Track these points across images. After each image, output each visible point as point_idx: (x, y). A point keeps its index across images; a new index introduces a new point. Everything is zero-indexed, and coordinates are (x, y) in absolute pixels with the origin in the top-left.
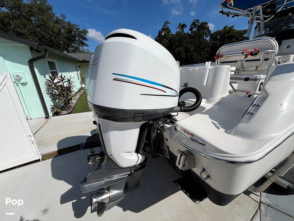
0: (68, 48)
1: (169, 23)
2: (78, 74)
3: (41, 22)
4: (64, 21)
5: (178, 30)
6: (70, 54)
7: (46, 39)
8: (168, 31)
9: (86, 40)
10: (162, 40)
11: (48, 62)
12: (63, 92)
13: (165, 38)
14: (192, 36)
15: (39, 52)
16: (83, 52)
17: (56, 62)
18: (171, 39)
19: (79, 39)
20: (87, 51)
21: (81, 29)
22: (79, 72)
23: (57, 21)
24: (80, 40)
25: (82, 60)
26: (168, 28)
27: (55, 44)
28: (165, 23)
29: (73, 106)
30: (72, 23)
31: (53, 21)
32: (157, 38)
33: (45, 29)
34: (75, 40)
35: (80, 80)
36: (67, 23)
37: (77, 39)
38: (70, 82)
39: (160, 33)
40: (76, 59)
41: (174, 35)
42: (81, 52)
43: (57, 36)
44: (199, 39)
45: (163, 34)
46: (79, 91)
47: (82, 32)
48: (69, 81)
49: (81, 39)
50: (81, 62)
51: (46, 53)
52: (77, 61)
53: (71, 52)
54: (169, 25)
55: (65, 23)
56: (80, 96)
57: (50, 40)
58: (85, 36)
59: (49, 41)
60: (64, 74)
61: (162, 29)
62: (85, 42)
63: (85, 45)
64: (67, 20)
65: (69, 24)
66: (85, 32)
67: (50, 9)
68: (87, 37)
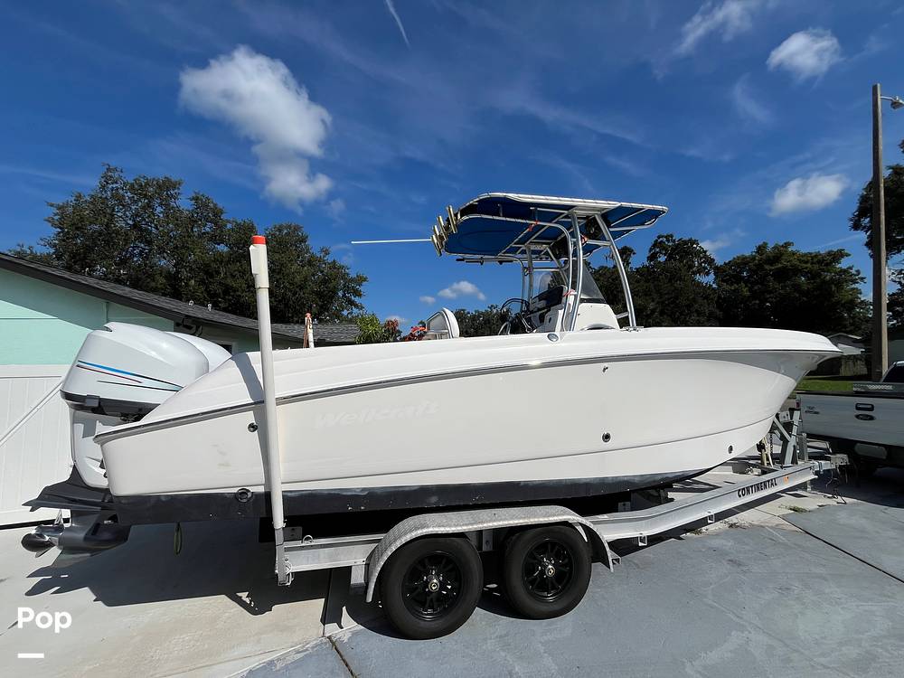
4: (325, 260)
9: (360, 295)
17: (234, 345)
19: (344, 295)
21: (353, 275)
23: (310, 262)
24: (346, 297)
30: (340, 263)
36: (329, 264)
37: (340, 294)
43: (298, 290)
47: (352, 280)
49: (348, 293)
55: (325, 263)
58: (358, 287)
62: (357, 300)
63: (356, 306)
64: (329, 259)
65: (334, 265)
66: (361, 280)
67: (303, 240)
68: (361, 288)
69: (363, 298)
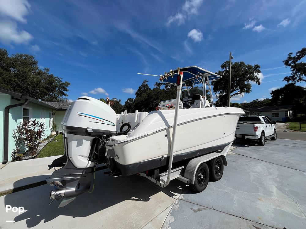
0: (44, 96)
1: (148, 81)
2: (50, 121)
3: (21, 73)
4: (47, 74)
5: (155, 87)
6: (46, 103)
7: (21, 87)
8: (147, 87)
9: (67, 90)
10: (142, 94)
11: (24, 109)
12: (32, 136)
13: (144, 92)
14: (167, 91)
15: (19, 100)
16: (61, 100)
17: (31, 109)
18: (149, 93)
19: (59, 89)
20: (65, 100)
21: (64, 82)
22: (52, 119)
23: (39, 73)
24: (60, 91)
25: (58, 108)
26: (147, 85)
27: (30, 93)
28: (144, 81)
29: (38, 152)
30: (55, 76)
31: (35, 73)
32: (137, 92)
33: (23, 79)
34: (54, 90)
35: (51, 127)
36: (49, 75)
37: (57, 89)
38: (42, 127)
39: (140, 89)
40: (52, 107)
41: (152, 90)
42: (58, 101)
43: (35, 85)
44: (172, 94)
45: (143, 89)
46: (48, 138)
47: (63, 84)
48: (41, 125)
49: (61, 89)
50: (57, 110)
51: (26, 101)
52: (53, 109)
53: (47, 101)
54: (147, 83)
55: (47, 75)
56: (47, 143)
57: (26, 88)
58: (66, 87)
59: (24, 90)
60: (37, 120)
61: (142, 86)
62: (65, 92)
63: (65, 95)
64: (50, 73)
65: (52, 76)
66: (67, 84)
67: (35, 63)
68: (68, 88)
69: (68, 92)
